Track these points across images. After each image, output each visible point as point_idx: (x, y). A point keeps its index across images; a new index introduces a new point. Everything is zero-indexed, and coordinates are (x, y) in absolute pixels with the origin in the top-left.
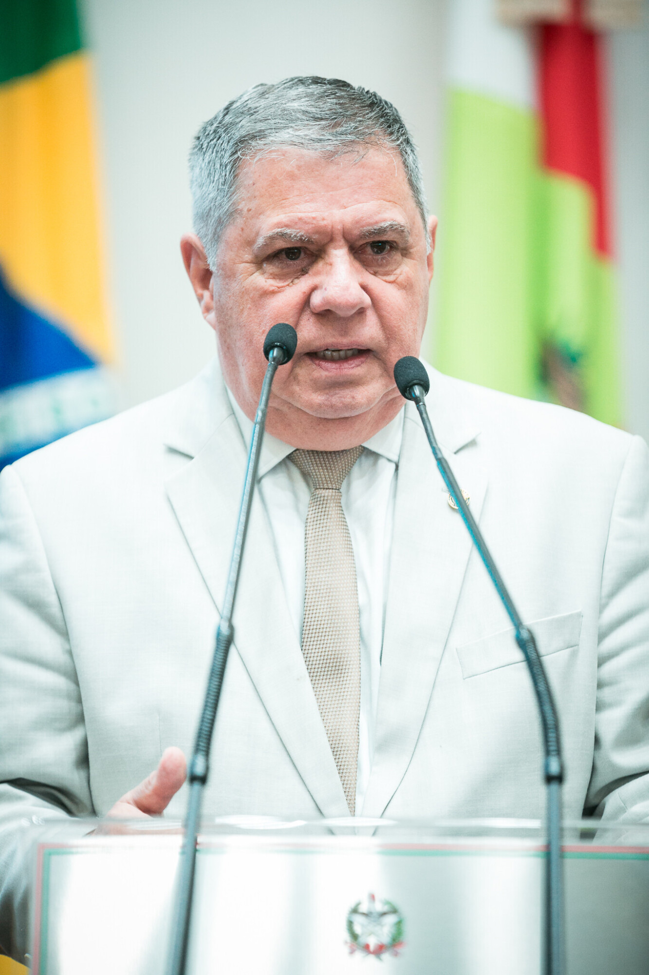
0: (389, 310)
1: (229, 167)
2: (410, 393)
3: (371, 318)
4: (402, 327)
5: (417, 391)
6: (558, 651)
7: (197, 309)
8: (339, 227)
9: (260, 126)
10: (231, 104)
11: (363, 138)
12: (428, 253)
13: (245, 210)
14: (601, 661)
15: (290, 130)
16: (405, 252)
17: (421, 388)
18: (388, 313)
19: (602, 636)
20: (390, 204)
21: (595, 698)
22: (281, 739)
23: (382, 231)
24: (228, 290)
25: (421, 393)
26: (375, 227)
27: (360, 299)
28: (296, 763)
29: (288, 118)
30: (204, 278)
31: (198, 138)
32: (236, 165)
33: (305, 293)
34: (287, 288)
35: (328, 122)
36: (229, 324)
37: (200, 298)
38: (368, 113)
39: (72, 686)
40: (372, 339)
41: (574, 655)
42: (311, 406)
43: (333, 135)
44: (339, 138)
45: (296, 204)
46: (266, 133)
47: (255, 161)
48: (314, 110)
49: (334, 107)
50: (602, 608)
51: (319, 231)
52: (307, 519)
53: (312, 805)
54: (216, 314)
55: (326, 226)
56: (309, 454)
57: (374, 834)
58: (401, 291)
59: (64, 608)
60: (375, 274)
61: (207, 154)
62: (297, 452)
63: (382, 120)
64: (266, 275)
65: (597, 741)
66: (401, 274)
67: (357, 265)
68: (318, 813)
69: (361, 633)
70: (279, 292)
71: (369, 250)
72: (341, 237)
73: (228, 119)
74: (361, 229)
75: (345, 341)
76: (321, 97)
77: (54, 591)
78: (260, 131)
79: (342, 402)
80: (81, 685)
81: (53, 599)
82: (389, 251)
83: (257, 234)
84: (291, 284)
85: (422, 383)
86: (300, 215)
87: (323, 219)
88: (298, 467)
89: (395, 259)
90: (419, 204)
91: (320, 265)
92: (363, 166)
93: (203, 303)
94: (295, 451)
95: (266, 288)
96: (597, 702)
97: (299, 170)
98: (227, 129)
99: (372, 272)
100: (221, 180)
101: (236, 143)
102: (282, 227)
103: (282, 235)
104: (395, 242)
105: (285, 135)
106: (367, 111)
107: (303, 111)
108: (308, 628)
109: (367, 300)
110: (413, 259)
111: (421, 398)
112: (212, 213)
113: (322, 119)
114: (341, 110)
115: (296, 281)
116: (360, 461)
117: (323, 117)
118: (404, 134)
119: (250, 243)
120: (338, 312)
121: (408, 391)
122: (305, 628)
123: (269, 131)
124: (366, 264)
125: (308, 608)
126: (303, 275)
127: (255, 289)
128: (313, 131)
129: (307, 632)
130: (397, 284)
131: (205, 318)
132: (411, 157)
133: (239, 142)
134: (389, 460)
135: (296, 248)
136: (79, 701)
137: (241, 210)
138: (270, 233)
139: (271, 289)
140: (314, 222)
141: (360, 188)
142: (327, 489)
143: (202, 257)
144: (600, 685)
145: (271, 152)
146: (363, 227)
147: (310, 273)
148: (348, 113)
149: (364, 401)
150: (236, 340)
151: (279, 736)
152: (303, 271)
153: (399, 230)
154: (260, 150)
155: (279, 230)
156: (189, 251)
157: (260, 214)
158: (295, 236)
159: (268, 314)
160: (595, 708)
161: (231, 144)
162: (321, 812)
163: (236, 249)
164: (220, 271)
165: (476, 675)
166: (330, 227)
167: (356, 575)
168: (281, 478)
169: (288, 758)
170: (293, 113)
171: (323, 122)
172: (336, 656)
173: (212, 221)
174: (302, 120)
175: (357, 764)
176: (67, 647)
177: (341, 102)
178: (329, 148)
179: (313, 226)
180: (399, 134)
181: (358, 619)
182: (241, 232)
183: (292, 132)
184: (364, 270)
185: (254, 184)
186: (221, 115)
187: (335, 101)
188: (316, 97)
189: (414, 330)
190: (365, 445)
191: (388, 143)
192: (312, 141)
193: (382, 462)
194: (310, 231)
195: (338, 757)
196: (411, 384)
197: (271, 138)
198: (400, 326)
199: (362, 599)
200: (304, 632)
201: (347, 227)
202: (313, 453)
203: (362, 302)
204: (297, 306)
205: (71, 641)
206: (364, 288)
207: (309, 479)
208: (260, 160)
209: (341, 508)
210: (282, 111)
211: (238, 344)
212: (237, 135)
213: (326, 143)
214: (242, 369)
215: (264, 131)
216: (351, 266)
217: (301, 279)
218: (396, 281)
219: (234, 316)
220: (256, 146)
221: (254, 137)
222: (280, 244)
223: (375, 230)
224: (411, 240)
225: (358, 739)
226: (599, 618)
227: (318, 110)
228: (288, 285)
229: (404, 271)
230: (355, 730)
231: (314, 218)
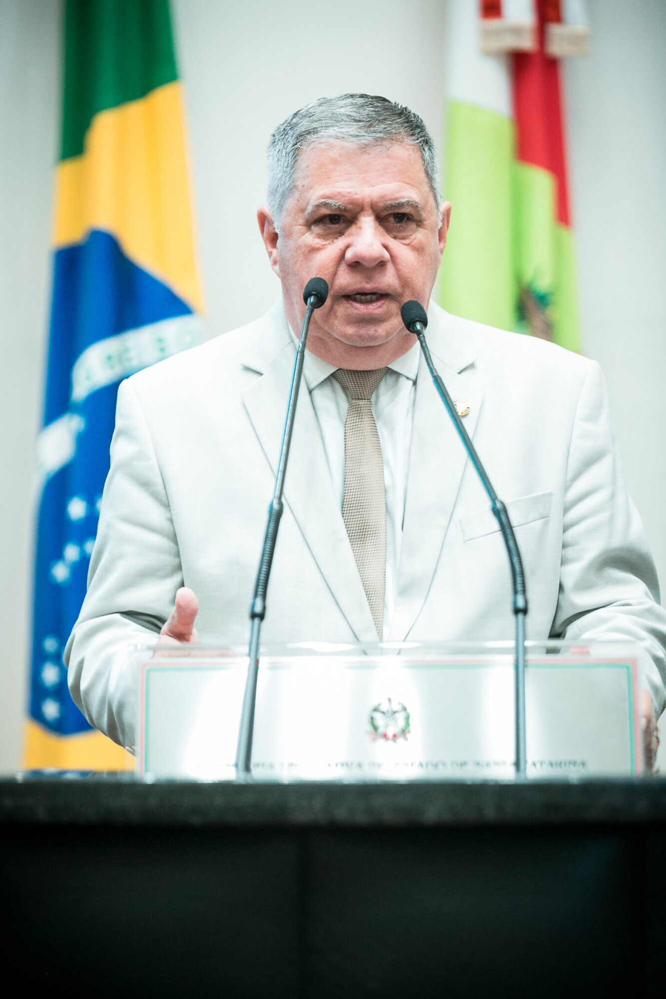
0: (404, 265)
1: (291, 154)
2: (413, 328)
3: (390, 269)
4: (414, 278)
5: (418, 326)
6: (535, 521)
7: (268, 262)
8: (368, 200)
9: (315, 125)
10: (299, 111)
11: (390, 137)
12: (439, 227)
13: (300, 186)
14: (565, 529)
15: (336, 128)
16: (419, 223)
17: (421, 324)
18: (403, 267)
19: (566, 510)
20: (408, 186)
21: (561, 556)
22: (328, 585)
23: (401, 205)
24: (287, 246)
25: (422, 328)
26: (396, 202)
27: (381, 254)
28: (339, 602)
29: (336, 120)
30: (273, 239)
31: (274, 136)
32: (296, 152)
33: (341, 249)
34: (328, 245)
35: (364, 123)
36: (287, 272)
37: (270, 254)
38: (396, 120)
39: (172, 545)
40: (389, 286)
41: (546, 524)
42: (345, 336)
43: (366, 132)
44: (371, 135)
45: (337, 182)
46: (318, 130)
47: (309, 149)
48: (355, 114)
49: (371, 113)
50: (567, 489)
51: (353, 202)
52: (346, 422)
53: (351, 633)
54: (279, 265)
55: (358, 199)
56: (348, 373)
57: (399, 654)
58: (414, 252)
59: (167, 487)
60: (395, 238)
61: (278, 147)
62: (339, 371)
63: (406, 125)
64: (313, 235)
65: (561, 588)
66: (415, 239)
67: (381, 230)
68: (355, 639)
69: (386, 507)
70: (323, 249)
71: (392, 219)
72: (370, 208)
73: (294, 121)
74: (385, 202)
75: (368, 286)
76: (362, 106)
77: (159, 474)
78: (314, 128)
79: (367, 334)
80: (179, 544)
81: (159, 480)
82: (406, 222)
83: (308, 204)
84: (332, 243)
85: (422, 320)
86: (339, 190)
87: (356, 194)
88: (339, 382)
89: (411, 228)
90: (432, 188)
91: (353, 229)
92: (389, 156)
93: (272, 258)
94: (337, 371)
95: (313, 246)
96: (562, 558)
97: (340, 157)
98: (292, 127)
99: (392, 236)
100: (286, 165)
101: (297, 137)
102: (325, 199)
103: (325, 205)
104: (411, 215)
105: (332, 131)
106: (396, 118)
107: (347, 115)
108: (347, 503)
109: (387, 255)
110: (425, 229)
111: (421, 331)
112: (279, 189)
113: (360, 121)
114: (375, 116)
115: (335, 241)
116: (386, 379)
117: (362, 120)
118: (423, 136)
119: (303, 210)
120: (365, 264)
121: (411, 327)
122: (345, 503)
123: (321, 128)
124: (388, 230)
125: (347, 488)
126: (341, 236)
127: (305, 246)
128: (353, 129)
129: (347, 506)
130: (411, 246)
131: (273, 269)
132: (427, 153)
133: (299, 136)
134: (408, 378)
135: (336, 215)
136: (178, 555)
137: (298, 186)
138: (317, 203)
139: (317, 246)
140: (349, 195)
141: (386, 172)
142: (361, 399)
143: (271, 223)
144: (564, 546)
145: (321, 143)
146: (386, 201)
147: (346, 234)
148: (380, 118)
149: (383, 333)
150: (291, 285)
151: (326, 582)
152: (340, 233)
153: (415, 206)
154: (313, 142)
155: (323, 200)
156: (263, 219)
157: (310, 189)
158: (335, 205)
159: (315, 265)
160: (560, 563)
161: (293, 138)
162: (358, 639)
163: (293, 215)
164: (282, 232)
165: (473, 539)
166: (361, 200)
167: (383, 463)
168: (327, 391)
169: (333, 599)
170: (339, 116)
171: (361, 123)
172: (368, 524)
173: (278, 195)
174: (346, 121)
175: (384, 604)
176: (168, 515)
177: (376, 110)
178: (363, 141)
179: (348, 198)
180: (419, 136)
181: (384, 496)
182: (297, 203)
183: (337, 130)
184: (387, 234)
185: (307, 167)
186: (291, 118)
187: (373, 109)
188: (358, 106)
189: (423, 282)
190: (389, 366)
191: (409, 141)
192: (350, 137)
193: (402, 380)
194: (346, 202)
195: (370, 598)
196: (414, 321)
197: (322, 134)
198: (412, 277)
199: (388, 481)
200: (344, 506)
201: (375, 200)
202: (351, 372)
203: (382, 257)
204: (336, 260)
205: (172, 511)
206: (386, 247)
207: (348, 392)
208: (313, 149)
209: (371, 414)
210: (332, 114)
211: (293, 287)
212: (297, 133)
213: (361, 138)
214: (296, 306)
215: (316, 128)
216: (376, 230)
217: (339, 239)
218: (411, 244)
219: (291, 266)
220: (310, 139)
221: (309, 133)
222: (325, 211)
223: (395, 203)
224: (424, 215)
225: (385, 585)
226: (564, 496)
227: (358, 114)
228: (329, 244)
229: (418, 237)
230: (382, 578)
231: (349, 193)
